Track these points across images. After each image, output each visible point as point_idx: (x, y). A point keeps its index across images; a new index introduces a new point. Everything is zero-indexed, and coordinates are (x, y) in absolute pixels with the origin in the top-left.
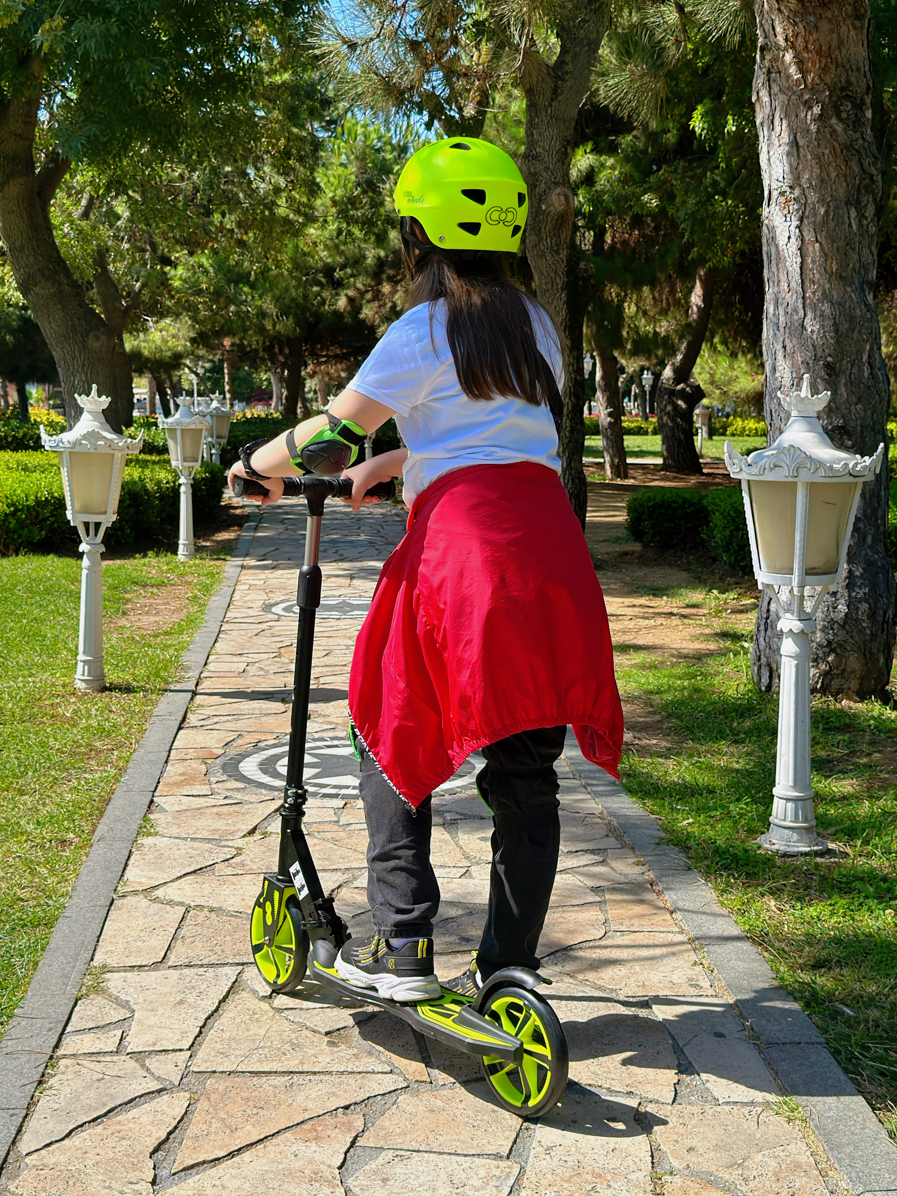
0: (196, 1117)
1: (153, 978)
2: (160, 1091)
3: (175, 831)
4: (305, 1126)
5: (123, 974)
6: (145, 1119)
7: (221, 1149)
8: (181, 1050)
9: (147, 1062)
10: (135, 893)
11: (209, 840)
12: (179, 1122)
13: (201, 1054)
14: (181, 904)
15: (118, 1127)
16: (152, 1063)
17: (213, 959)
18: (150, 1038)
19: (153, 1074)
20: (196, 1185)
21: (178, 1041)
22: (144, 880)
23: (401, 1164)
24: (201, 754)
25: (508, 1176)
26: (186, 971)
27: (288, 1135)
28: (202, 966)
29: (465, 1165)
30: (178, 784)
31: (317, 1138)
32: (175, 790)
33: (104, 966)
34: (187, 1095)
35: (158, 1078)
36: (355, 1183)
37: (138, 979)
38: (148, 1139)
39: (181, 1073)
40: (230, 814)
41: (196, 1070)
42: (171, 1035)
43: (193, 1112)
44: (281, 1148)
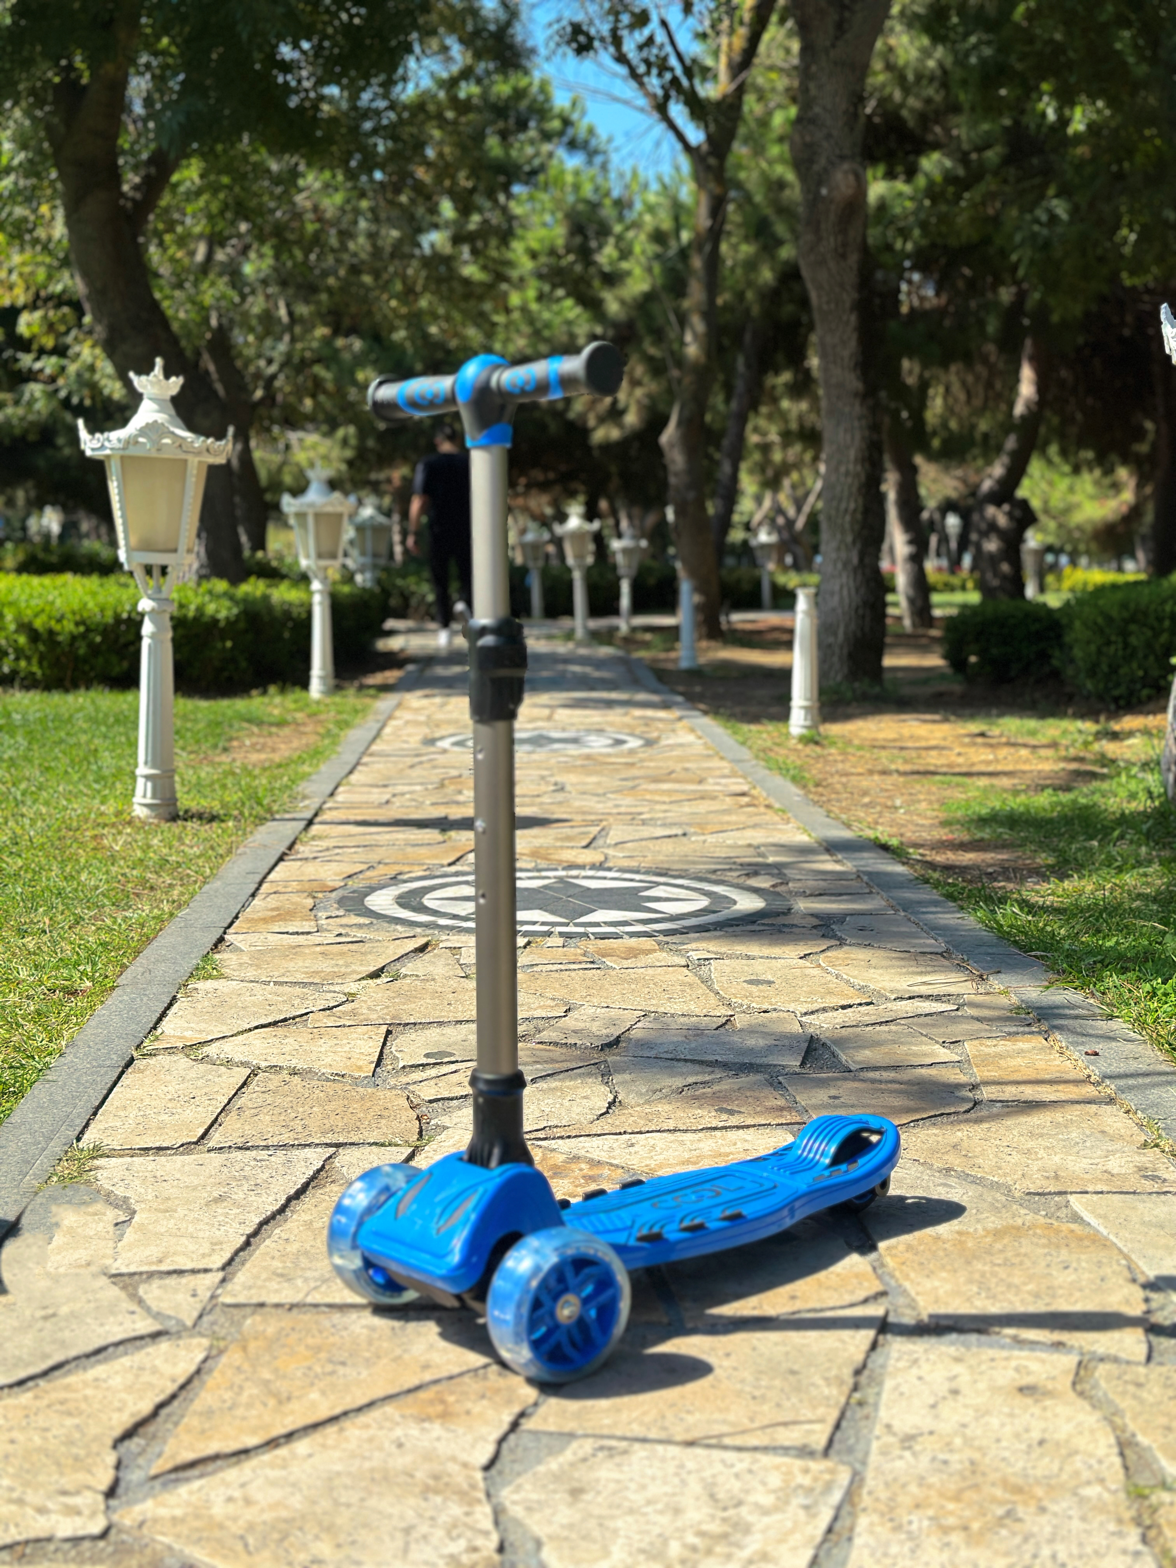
0: (213, 1380)
1: (179, 1165)
2: (156, 1336)
3: (251, 974)
4: (422, 1395)
5: (128, 1159)
6: (117, 1381)
7: (254, 1431)
8: (206, 1271)
9: (141, 1291)
10: (170, 1050)
11: (305, 985)
12: (183, 1387)
13: (242, 1277)
14: (244, 1064)
15: (63, 1395)
16: (151, 1292)
17: (287, 1138)
18: (153, 1251)
19: (148, 1310)
20: (194, 1499)
21: (204, 1256)
22: (188, 1034)
23: (610, 1464)
24: (307, 886)
25: (828, 1488)
26: (239, 1155)
27: (389, 1409)
28: (267, 1147)
29: (740, 1467)
30: (265, 920)
31: (445, 1416)
32: (262, 927)
33: (97, 1148)
34: (205, 1342)
35: (157, 1316)
36: (516, 1497)
37: (151, 1166)
38: (116, 1416)
39: (199, 1307)
40: (342, 954)
41: (229, 1300)
42: (192, 1247)
43: (210, 1371)
44: (371, 1432)
